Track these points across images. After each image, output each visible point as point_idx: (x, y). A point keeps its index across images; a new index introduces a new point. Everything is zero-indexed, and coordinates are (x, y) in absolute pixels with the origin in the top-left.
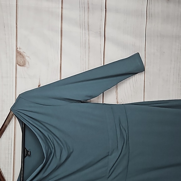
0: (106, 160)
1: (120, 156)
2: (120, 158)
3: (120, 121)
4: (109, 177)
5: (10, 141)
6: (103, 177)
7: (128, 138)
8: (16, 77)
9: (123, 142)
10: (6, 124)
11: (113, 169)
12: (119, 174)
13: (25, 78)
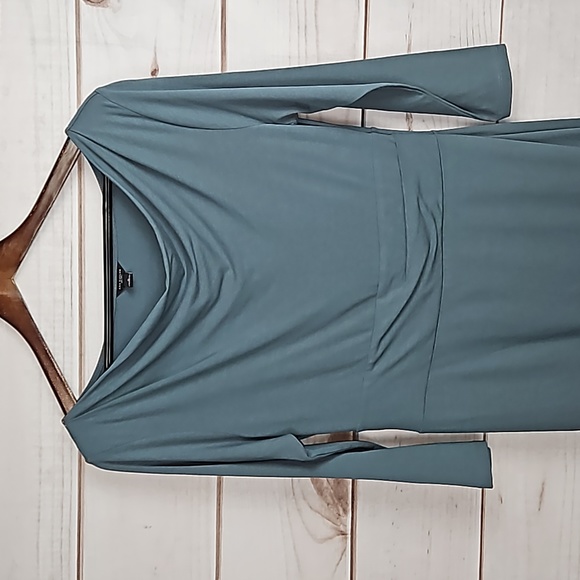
0: (366, 312)
1: (411, 297)
2: (411, 303)
3: (419, 187)
4: (375, 363)
5: (67, 249)
6: (358, 361)
7: (440, 244)
8: (78, 42)
9: (425, 256)
10: (49, 190)
11: (388, 337)
12: (407, 355)
13: (106, 43)
